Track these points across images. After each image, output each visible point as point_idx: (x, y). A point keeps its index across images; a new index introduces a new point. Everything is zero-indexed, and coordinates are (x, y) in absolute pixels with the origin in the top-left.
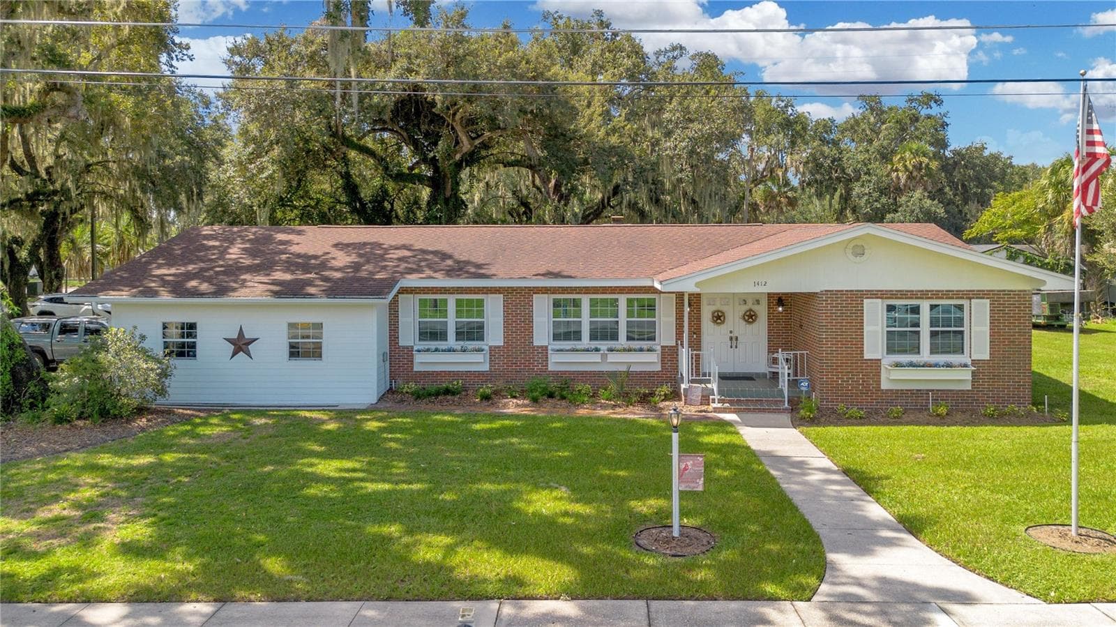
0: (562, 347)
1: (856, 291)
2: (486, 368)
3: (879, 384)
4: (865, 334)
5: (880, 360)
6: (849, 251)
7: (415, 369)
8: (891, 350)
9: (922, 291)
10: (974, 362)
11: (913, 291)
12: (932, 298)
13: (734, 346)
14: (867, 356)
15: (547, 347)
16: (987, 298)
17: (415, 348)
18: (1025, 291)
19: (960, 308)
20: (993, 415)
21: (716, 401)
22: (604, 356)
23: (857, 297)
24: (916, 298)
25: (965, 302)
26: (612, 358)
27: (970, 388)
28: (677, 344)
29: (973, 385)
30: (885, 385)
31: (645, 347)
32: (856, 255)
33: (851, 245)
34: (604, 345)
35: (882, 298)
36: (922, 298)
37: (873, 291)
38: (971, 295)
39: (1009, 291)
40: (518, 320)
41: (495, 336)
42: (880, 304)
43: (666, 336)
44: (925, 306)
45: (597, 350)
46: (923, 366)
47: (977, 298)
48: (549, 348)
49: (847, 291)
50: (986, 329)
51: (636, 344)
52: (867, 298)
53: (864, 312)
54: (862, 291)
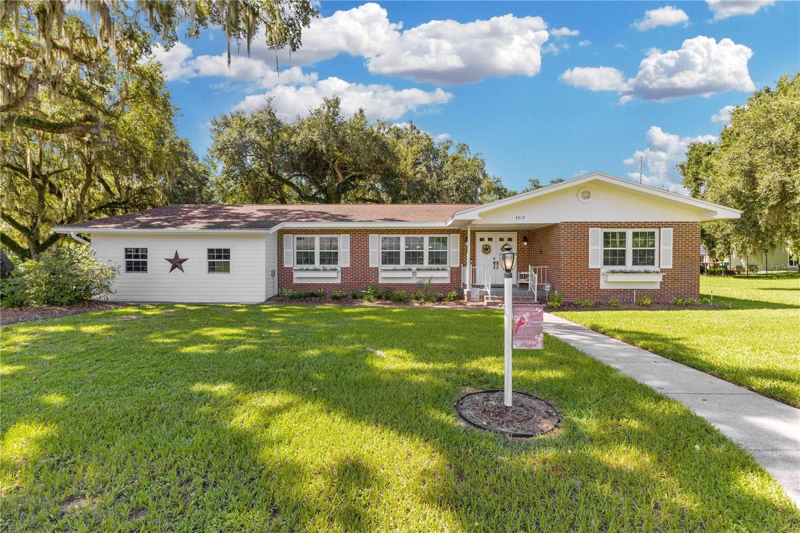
0: (388, 268)
1: (584, 222)
2: (339, 281)
3: (599, 286)
4: (590, 252)
5: (599, 269)
6: (580, 195)
7: (294, 282)
8: (606, 263)
9: (628, 223)
10: (662, 271)
11: (622, 223)
12: (634, 227)
13: (496, 268)
14: (591, 267)
15: (378, 268)
16: (671, 227)
17: (294, 268)
18: (696, 222)
19: (652, 234)
20: (682, 304)
21: (490, 298)
22: (415, 273)
23: (584, 227)
24: (624, 227)
25: (656, 231)
26: (420, 274)
27: (659, 288)
28: (461, 266)
29: (661, 286)
30: (603, 286)
31: (441, 268)
32: (584, 198)
33: (581, 191)
34: (414, 267)
35: (601, 227)
36: (628, 227)
37: (595, 222)
38: (660, 225)
39: (685, 222)
40: (359, 251)
41: (344, 261)
42: (600, 231)
43: (453, 261)
44: (629, 233)
45: (410, 270)
46: (629, 273)
47: (665, 227)
48: (379, 269)
49: (578, 222)
50: (671, 248)
51: (435, 266)
52: (591, 227)
53: (590, 237)
54: (588, 222)
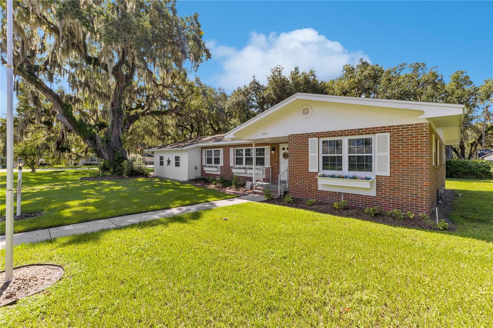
1: (305, 134)
2: (219, 173)
3: (317, 187)
4: (309, 158)
5: (318, 173)
6: (301, 112)
7: (206, 173)
8: (324, 167)
9: (342, 131)
10: (378, 177)
11: (336, 131)
12: (350, 135)
14: (310, 170)
16: (388, 132)
18: (422, 124)
19: (369, 140)
20: (371, 214)
22: (246, 171)
23: (305, 137)
25: (373, 136)
27: (375, 195)
28: (270, 167)
29: (377, 193)
30: (320, 188)
32: (304, 114)
33: (302, 108)
35: (320, 137)
36: (342, 135)
37: (314, 133)
38: (374, 131)
39: (406, 125)
40: (227, 157)
42: (319, 140)
43: (267, 163)
44: (345, 141)
47: (380, 132)
48: (234, 167)
49: (299, 134)
52: (311, 137)
53: (309, 145)
54: (308, 134)
